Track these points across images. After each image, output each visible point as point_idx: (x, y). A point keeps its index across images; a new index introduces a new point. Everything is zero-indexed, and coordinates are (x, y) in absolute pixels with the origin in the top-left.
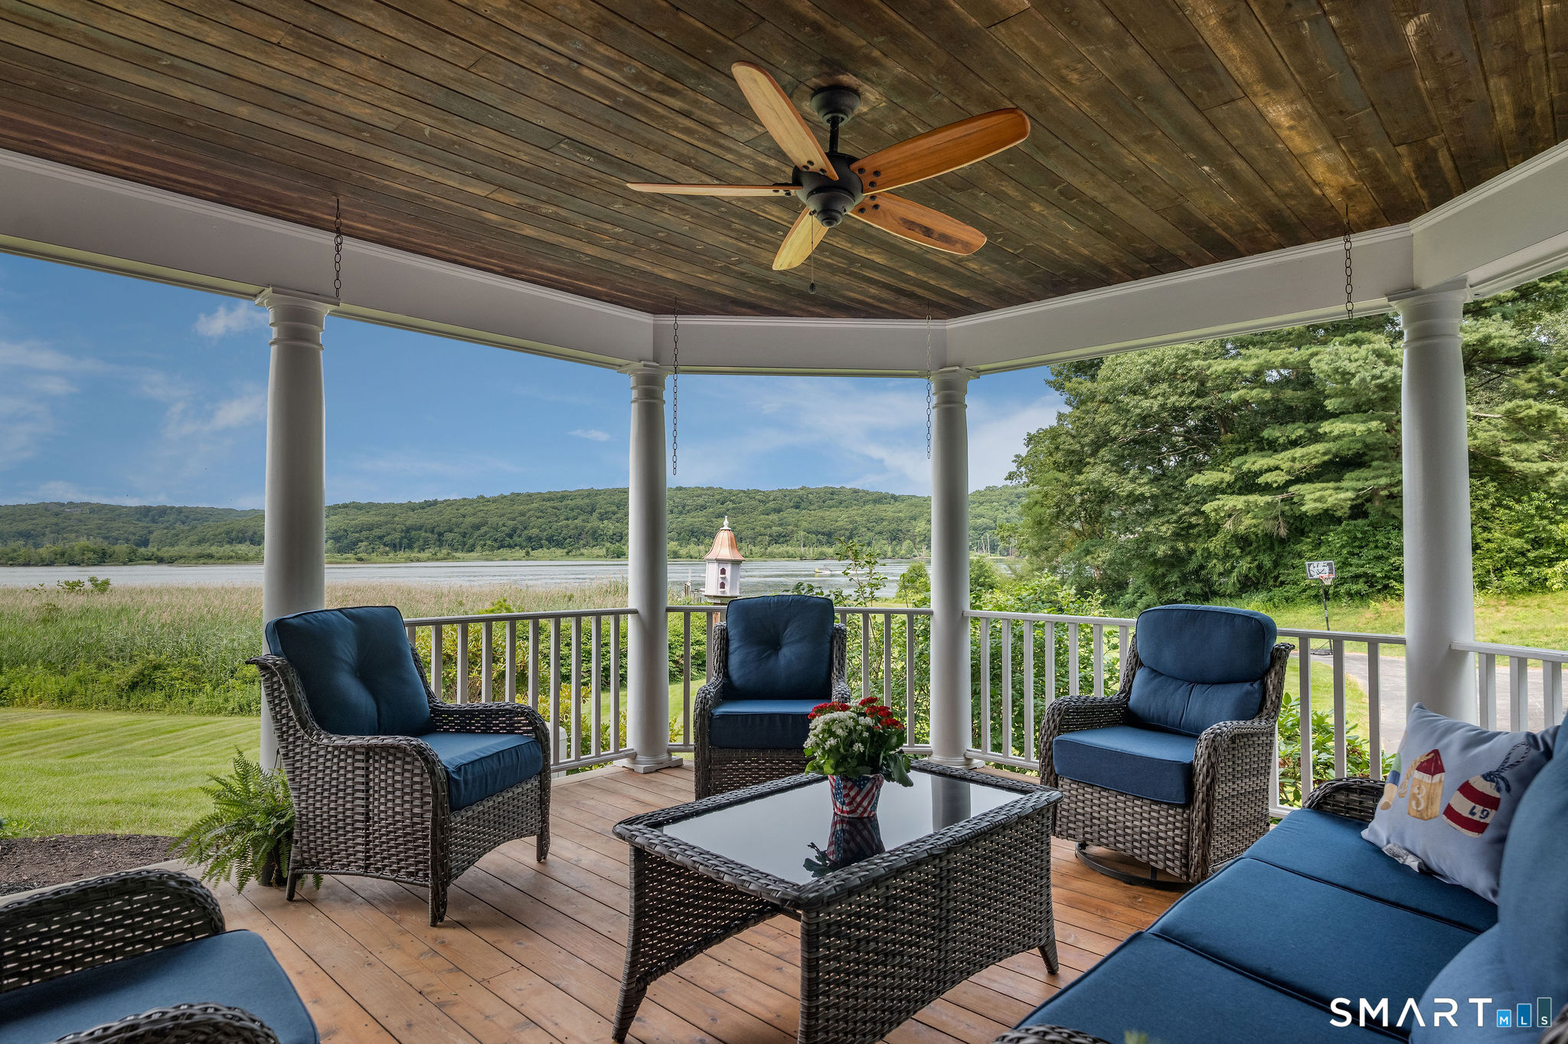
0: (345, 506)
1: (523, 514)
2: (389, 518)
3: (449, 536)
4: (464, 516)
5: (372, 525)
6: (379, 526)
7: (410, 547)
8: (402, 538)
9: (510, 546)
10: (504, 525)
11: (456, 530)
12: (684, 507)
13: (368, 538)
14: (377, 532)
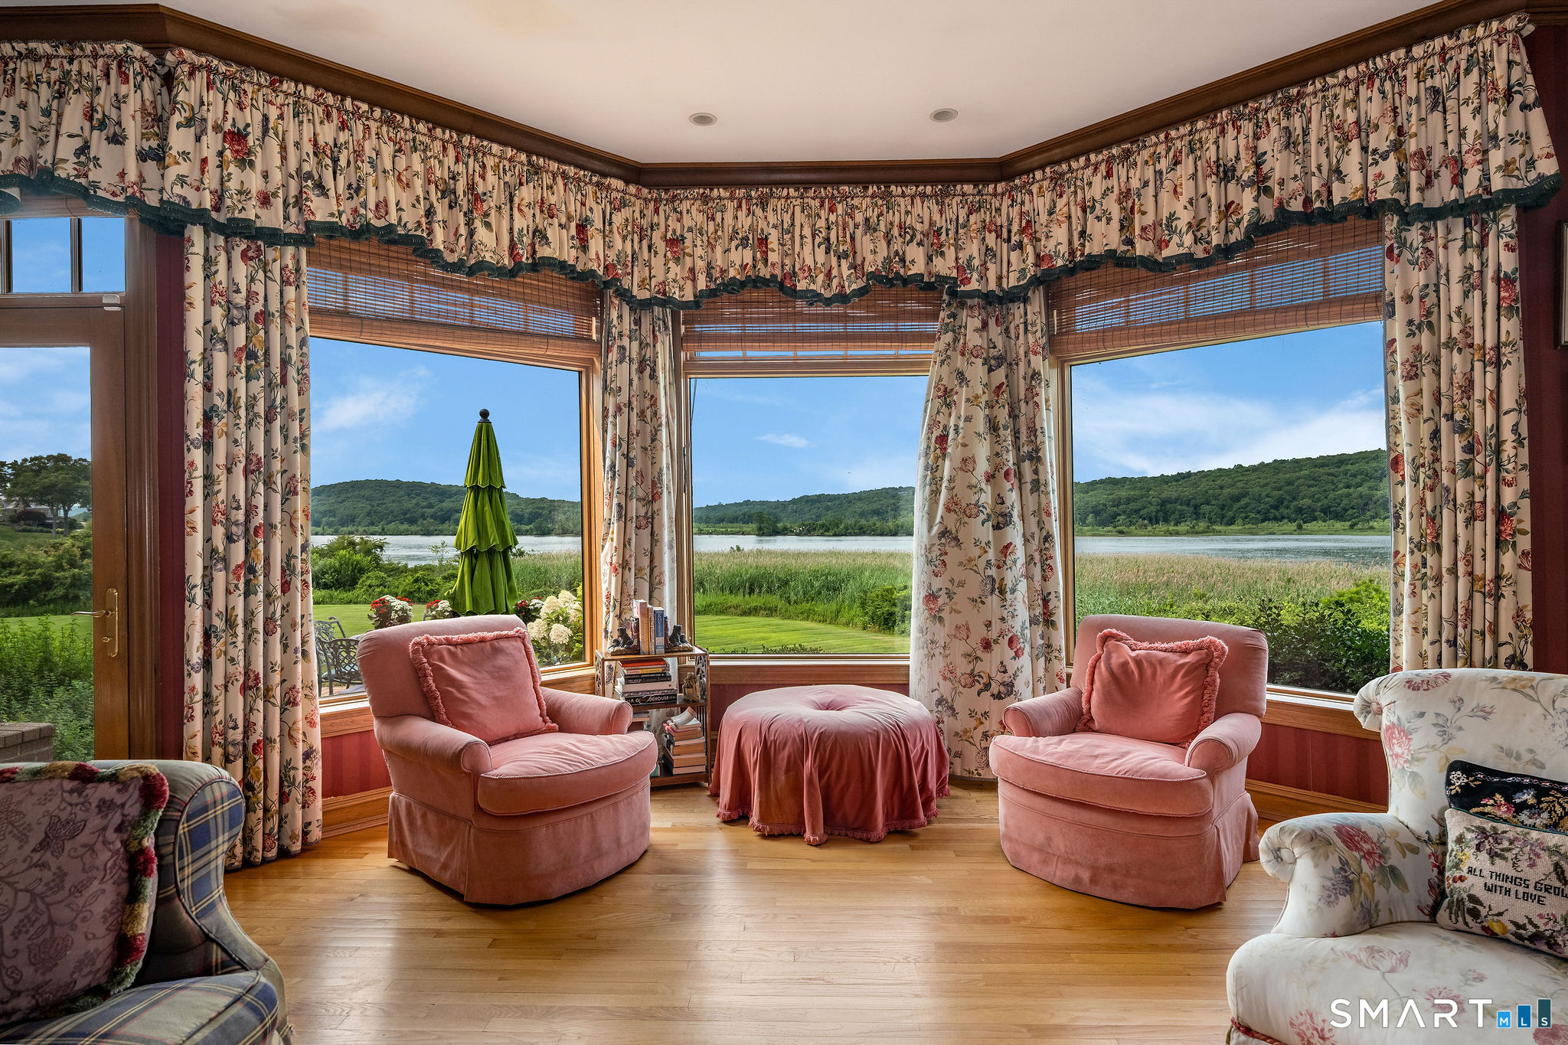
1: (1290, 483)
2: (1144, 492)
3: (1205, 508)
6: (1135, 500)
7: (1166, 520)
10: (1267, 496)
11: (1213, 502)
13: (1124, 512)
14: (1133, 506)
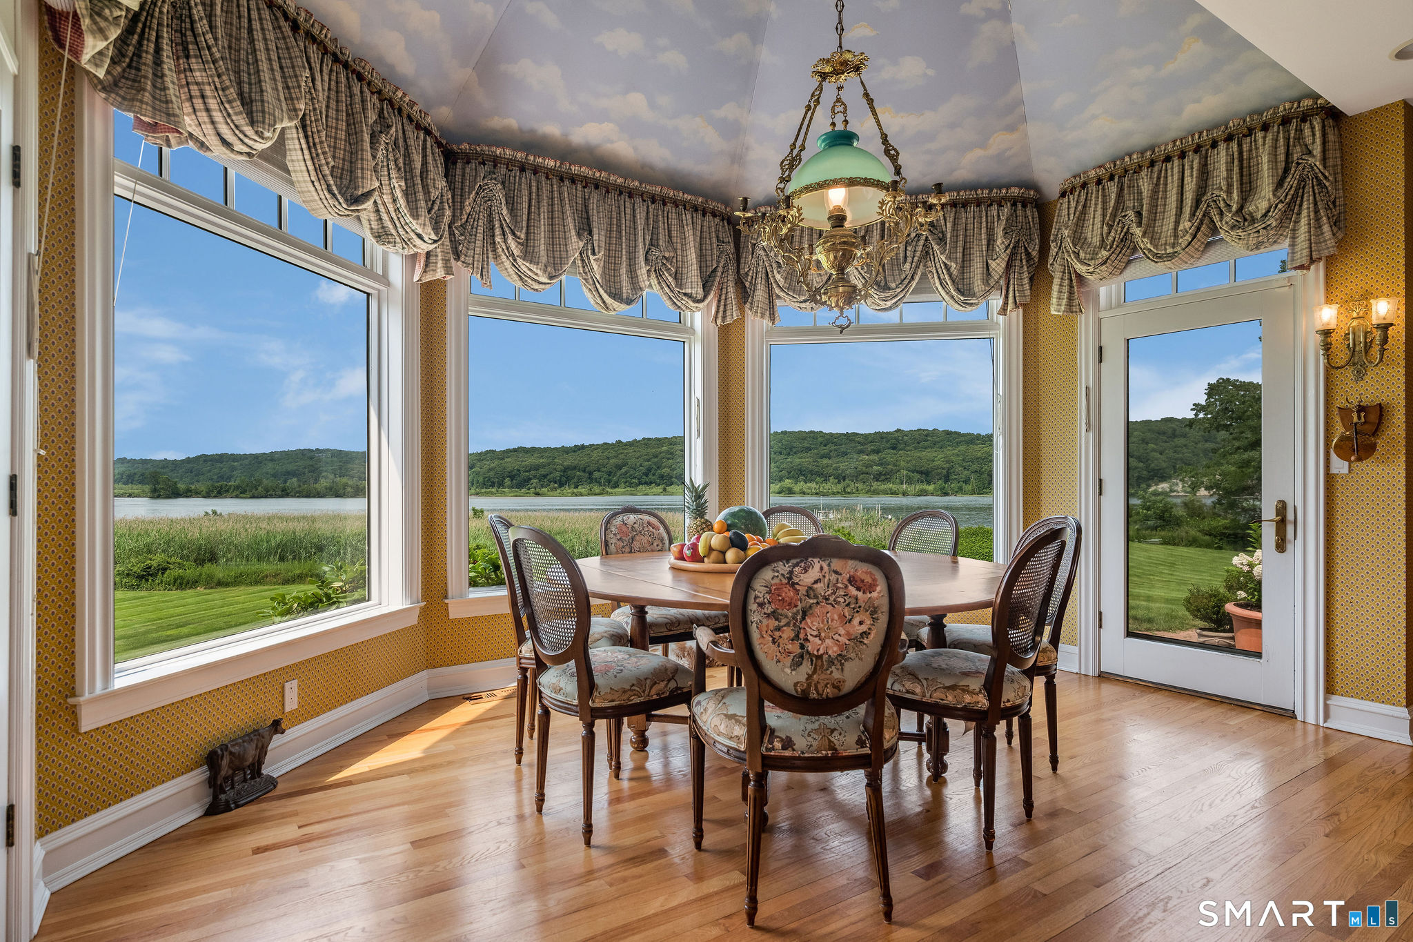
0: (515, 450)
4: (608, 458)
5: (538, 465)
8: (561, 476)
9: (646, 483)
12: (791, 449)
